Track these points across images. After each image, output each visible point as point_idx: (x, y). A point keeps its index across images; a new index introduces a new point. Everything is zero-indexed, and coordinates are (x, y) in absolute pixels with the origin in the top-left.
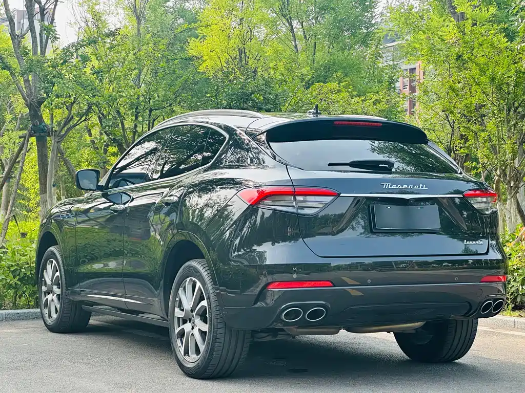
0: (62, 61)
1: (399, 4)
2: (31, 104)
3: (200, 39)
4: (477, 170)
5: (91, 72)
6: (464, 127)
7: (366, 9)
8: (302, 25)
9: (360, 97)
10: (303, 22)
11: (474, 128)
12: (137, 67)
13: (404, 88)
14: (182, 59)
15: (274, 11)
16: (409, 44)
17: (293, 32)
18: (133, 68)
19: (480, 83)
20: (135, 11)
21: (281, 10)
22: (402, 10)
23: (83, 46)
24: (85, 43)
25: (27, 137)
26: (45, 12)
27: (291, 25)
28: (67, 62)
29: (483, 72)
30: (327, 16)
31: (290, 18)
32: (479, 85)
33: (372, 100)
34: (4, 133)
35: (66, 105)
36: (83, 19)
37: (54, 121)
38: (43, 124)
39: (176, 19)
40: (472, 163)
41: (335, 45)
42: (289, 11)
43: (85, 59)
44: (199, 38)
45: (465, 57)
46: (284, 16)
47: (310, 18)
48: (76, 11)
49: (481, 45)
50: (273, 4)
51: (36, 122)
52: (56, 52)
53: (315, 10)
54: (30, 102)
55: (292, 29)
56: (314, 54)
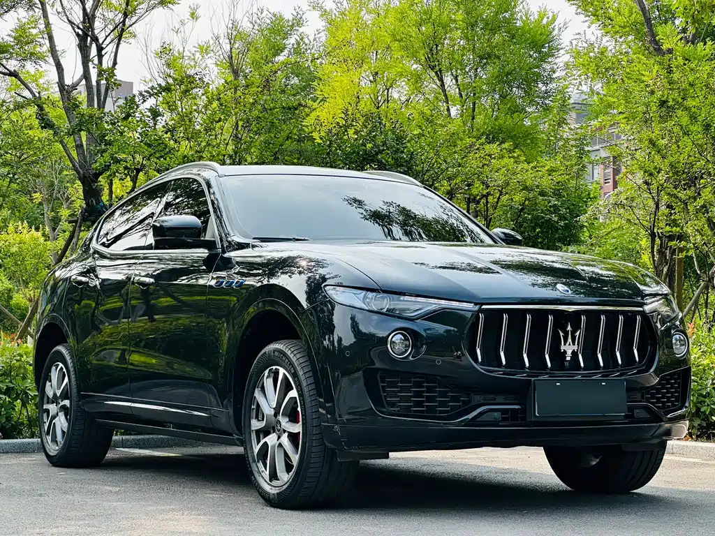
0: (124, 115)
1: (586, 45)
2: (85, 177)
3: (320, 102)
4: (688, 251)
5: (163, 129)
6: (669, 194)
7: (543, 58)
8: (457, 81)
9: (528, 163)
10: (457, 76)
11: (682, 195)
12: (222, 118)
13: (606, 183)
14: (284, 108)
15: (418, 62)
16: (601, 99)
17: (444, 91)
18: (217, 119)
19: (690, 133)
20: (231, 64)
21: (428, 59)
22: (592, 54)
23: (153, 95)
24: (156, 91)
25: (79, 221)
26: (103, 52)
27: (441, 80)
28: (130, 115)
29: (693, 118)
30: (489, 68)
31: (440, 71)
32: (688, 135)
33: (546, 168)
34: (58, 235)
35: (130, 176)
36: (161, 75)
37: (114, 196)
38: (101, 204)
39: (288, 78)
40: (680, 242)
41: (501, 106)
42: (438, 61)
43: (155, 114)
44: (318, 101)
45: (671, 103)
46: (433, 68)
47: (467, 70)
48: (151, 63)
49: (692, 85)
50: (417, 52)
51: (92, 201)
52: (116, 104)
53: (474, 59)
54: (84, 175)
55: (443, 85)
56: (473, 118)
